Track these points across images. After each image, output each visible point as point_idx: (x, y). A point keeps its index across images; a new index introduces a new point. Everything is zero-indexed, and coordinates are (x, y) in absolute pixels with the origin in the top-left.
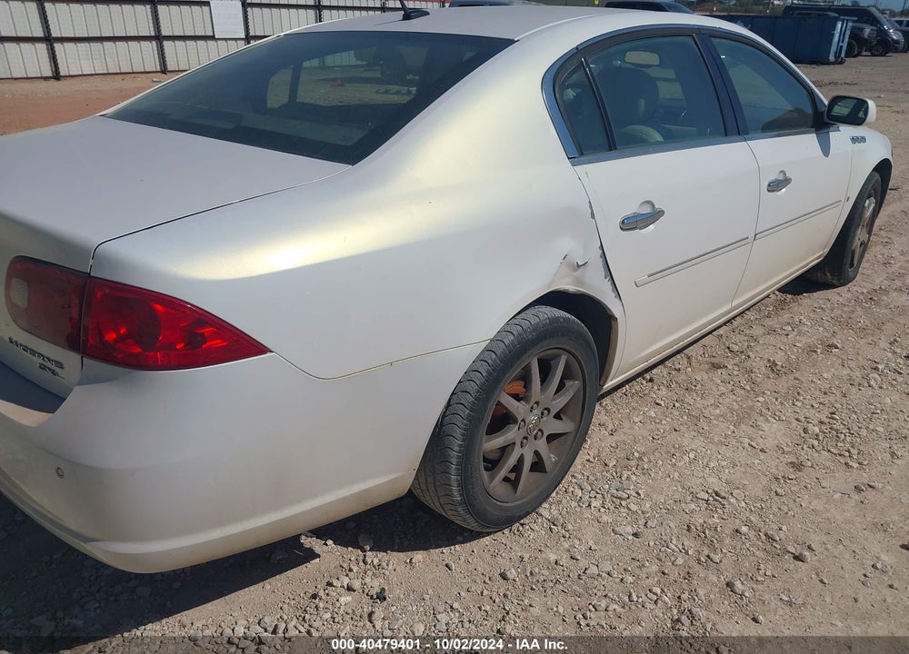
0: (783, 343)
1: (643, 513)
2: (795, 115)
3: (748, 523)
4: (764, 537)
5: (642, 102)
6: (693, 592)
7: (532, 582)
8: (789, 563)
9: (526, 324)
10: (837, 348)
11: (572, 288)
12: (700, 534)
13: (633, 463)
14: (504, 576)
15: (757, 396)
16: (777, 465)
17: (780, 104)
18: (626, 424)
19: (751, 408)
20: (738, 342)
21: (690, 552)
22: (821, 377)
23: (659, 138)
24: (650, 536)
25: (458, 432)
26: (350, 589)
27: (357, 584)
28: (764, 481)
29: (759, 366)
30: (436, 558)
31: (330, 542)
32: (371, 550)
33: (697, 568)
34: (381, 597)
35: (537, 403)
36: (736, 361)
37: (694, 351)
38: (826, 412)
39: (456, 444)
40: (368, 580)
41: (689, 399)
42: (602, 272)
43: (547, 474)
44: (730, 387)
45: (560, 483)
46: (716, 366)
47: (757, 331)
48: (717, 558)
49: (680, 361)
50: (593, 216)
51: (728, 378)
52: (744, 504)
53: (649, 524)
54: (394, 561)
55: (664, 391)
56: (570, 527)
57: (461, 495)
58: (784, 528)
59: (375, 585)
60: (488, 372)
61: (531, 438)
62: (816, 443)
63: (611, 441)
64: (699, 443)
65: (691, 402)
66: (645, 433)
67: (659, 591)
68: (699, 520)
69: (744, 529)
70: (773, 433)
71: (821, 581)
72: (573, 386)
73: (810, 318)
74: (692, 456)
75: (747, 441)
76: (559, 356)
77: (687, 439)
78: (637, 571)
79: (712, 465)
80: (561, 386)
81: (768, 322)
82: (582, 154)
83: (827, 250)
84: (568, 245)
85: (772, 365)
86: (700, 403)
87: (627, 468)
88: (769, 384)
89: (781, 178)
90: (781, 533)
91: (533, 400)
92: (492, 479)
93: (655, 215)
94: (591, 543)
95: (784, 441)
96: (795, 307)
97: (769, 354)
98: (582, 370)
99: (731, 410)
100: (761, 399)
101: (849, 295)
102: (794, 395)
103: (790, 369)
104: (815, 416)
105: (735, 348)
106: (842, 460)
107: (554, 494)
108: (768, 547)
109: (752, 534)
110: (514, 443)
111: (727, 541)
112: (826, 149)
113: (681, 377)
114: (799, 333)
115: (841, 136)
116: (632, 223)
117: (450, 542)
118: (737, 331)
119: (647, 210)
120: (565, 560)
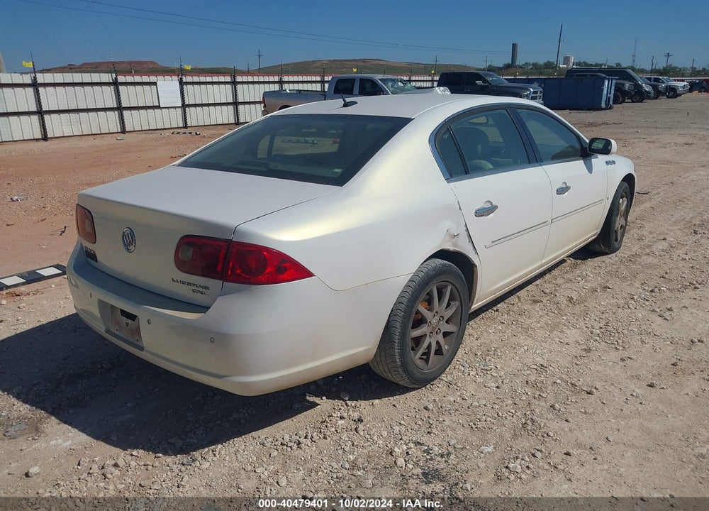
0: (577, 287)
1: (500, 377)
2: (571, 149)
3: (561, 379)
4: (570, 385)
5: (480, 147)
6: (533, 412)
7: (442, 411)
8: (584, 395)
9: (429, 267)
10: (609, 288)
11: (452, 248)
12: (534, 385)
13: (492, 353)
14: (426, 408)
15: (562, 316)
16: (575, 350)
17: (560, 144)
18: (485, 334)
19: (559, 323)
20: (548, 288)
21: (529, 394)
22: (600, 305)
23: (491, 167)
24: (505, 388)
25: (398, 325)
26: (342, 418)
27: (345, 415)
28: (569, 358)
29: (563, 301)
30: (385, 402)
31: (324, 398)
32: (349, 400)
33: (534, 401)
34: (361, 420)
35: (437, 312)
36: (548, 298)
37: (522, 293)
38: (604, 322)
39: (397, 332)
40: (351, 413)
41: (521, 319)
42: (467, 239)
43: (444, 356)
44: (545, 312)
45: (451, 362)
46: (536, 302)
47: (560, 281)
48: (544, 395)
49: (513, 299)
50: (460, 209)
51: (544, 308)
52: (557, 370)
53: (505, 381)
54: (363, 405)
55: (506, 316)
56: (459, 385)
57: (401, 361)
58: (581, 380)
59: (356, 416)
60: (412, 292)
61: (434, 333)
62: (598, 338)
63: (478, 343)
64: (529, 341)
65: (523, 321)
66: (496, 338)
67: (514, 411)
68: (533, 378)
69: (559, 381)
70: (573, 335)
71: (603, 403)
72: (455, 304)
73: (592, 273)
74: (526, 348)
75: (557, 339)
76: (446, 286)
77: (522, 340)
78: (501, 403)
79: (538, 352)
80: (448, 305)
81: (567, 276)
82: (451, 177)
83: (599, 230)
84: (448, 224)
85: (570, 299)
86: (528, 321)
87: (488, 355)
88: (569, 310)
89: (564, 186)
90: (580, 383)
91: (435, 311)
92: (415, 355)
93: (493, 209)
94: (472, 392)
95: (579, 339)
96: (583, 267)
97: (568, 293)
98: (460, 296)
99: (547, 325)
100: (565, 318)
101: (617, 259)
102: (585, 314)
103: (581, 301)
104: (597, 325)
105: (547, 291)
106: (613, 346)
107: (447, 370)
108: (573, 389)
109: (563, 383)
110: (426, 335)
111: (550, 387)
112: (590, 169)
113: (515, 308)
114: (586, 281)
115: (599, 161)
116: (480, 213)
117: (392, 394)
118: (547, 282)
119: (488, 205)
120: (459, 400)
